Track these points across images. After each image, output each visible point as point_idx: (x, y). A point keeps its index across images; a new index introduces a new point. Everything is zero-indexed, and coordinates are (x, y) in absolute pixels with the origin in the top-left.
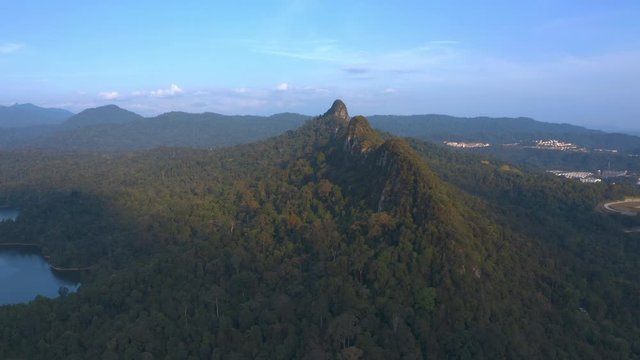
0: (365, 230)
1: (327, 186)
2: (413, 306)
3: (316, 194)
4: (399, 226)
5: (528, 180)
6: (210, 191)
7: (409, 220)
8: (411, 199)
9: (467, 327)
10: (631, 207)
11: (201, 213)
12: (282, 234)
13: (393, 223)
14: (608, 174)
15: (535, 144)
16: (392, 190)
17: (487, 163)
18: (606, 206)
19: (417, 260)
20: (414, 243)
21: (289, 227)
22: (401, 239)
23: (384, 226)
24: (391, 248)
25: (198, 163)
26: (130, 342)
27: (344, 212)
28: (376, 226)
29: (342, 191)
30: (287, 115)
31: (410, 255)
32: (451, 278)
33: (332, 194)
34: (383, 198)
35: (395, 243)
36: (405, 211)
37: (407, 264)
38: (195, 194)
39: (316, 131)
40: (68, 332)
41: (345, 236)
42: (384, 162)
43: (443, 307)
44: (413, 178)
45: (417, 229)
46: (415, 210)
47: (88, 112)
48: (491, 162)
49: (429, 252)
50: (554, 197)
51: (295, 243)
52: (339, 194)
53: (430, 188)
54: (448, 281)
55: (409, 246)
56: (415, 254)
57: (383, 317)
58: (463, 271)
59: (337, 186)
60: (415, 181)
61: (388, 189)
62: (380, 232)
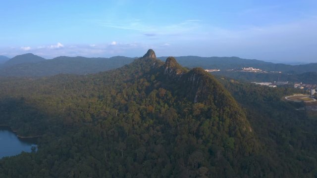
0: (191, 112)
1: (163, 91)
2: (224, 147)
3: (157, 95)
4: (209, 109)
5: (247, 87)
6: (93, 95)
7: (214, 106)
8: (213, 96)
9: (250, 155)
10: (298, 98)
11: (95, 106)
12: (144, 116)
13: (206, 108)
14: (279, 83)
15: (242, 70)
16: (201, 92)
17: (223, 79)
18: (286, 98)
19: (222, 125)
20: (219, 117)
21: (148, 112)
22: (212, 115)
23: (201, 109)
24: (208, 120)
25: (82, 82)
26: (80, 173)
27: (175, 104)
28: (198, 110)
29: (171, 94)
30: (118, 57)
31: (218, 123)
32: (240, 132)
33: (166, 95)
34: (196, 96)
35: (210, 117)
36: (210, 102)
37: (217, 127)
38: (85, 97)
39: (141, 65)
40: (43, 169)
41: (179, 115)
42: (194, 79)
43: (237, 146)
44: (213, 86)
45: (220, 110)
46: (216, 102)
47: (18, 57)
48: (225, 79)
49: (228, 121)
50: (261, 94)
51: (153, 120)
52: (170, 95)
53: (223, 91)
54: (239, 134)
55: (217, 119)
56: (221, 122)
57: (211, 152)
58: (244, 129)
59: (168, 91)
60: (214, 88)
61: (199, 92)
62: (199, 113)
